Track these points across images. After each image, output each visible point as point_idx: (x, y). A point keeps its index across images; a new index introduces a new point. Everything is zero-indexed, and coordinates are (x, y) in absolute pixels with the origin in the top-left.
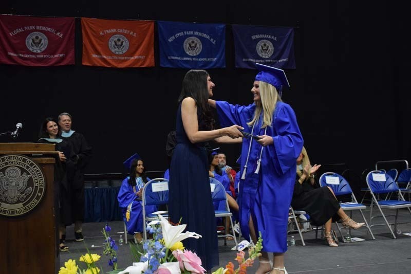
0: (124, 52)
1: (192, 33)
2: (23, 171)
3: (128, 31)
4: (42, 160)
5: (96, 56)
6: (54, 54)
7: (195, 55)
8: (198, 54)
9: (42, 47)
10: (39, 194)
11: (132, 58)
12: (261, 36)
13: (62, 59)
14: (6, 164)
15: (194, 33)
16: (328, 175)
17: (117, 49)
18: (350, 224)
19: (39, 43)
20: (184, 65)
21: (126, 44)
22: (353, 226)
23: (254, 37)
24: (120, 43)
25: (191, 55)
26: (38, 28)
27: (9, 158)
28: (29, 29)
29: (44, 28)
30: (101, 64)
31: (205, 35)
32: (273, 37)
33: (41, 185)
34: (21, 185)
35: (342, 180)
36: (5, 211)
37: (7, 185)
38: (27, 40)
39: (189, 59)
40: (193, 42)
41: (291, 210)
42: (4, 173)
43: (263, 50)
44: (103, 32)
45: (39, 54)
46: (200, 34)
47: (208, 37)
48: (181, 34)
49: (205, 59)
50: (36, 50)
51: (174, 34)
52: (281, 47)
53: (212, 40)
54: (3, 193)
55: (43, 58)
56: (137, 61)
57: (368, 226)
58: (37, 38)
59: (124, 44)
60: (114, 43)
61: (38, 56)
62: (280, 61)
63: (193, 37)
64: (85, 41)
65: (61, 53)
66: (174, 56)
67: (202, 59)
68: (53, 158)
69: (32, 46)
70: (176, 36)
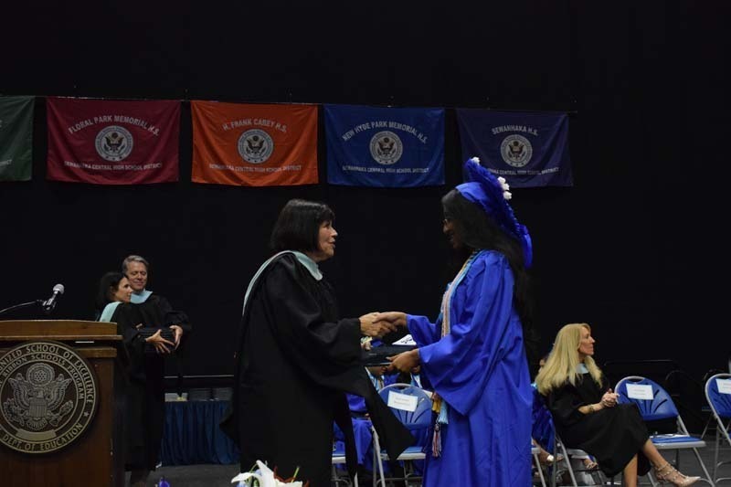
0: (265, 159)
1: (385, 124)
2: (58, 370)
3: (273, 123)
4: (93, 352)
5: (216, 166)
6: (142, 164)
7: (390, 162)
8: (395, 161)
9: (122, 151)
10: (86, 414)
11: (280, 169)
12: (508, 128)
13: (157, 172)
14: (29, 358)
15: (388, 124)
16: (632, 381)
17: (252, 155)
18: (670, 477)
19: (118, 145)
20: (370, 180)
21: (268, 144)
22: (677, 481)
23: (495, 131)
24: (257, 144)
25: (383, 162)
26: (117, 119)
27: (35, 348)
28: (101, 120)
29: (127, 120)
30: (225, 181)
31: (408, 128)
32: (530, 130)
33: (90, 398)
34: (54, 396)
35: (658, 391)
36: (23, 445)
37: (30, 396)
38: (97, 140)
39: (379, 170)
40: (386, 140)
41: (560, 447)
42: (24, 375)
43: (513, 152)
44: (229, 125)
45: (116, 163)
46: (399, 126)
47: (414, 131)
48: (365, 127)
49: (408, 170)
50: (113, 156)
51: (352, 128)
52: (547, 146)
53: (420, 136)
54: (22, 412)
55: (125, 172)
56: (287, 174)
57: (710, 482)
58: (115, 135)
59: (265, 145)
60: (246, 144)
61: (115, 167)
62: (543, 172)
63: (387, 132)
64: (197, 140)
65: (155, 163)
66: (353, 165)
67: (403, 171)
68: (112, 349)
69: (106, 149)
70: (357, 130)
